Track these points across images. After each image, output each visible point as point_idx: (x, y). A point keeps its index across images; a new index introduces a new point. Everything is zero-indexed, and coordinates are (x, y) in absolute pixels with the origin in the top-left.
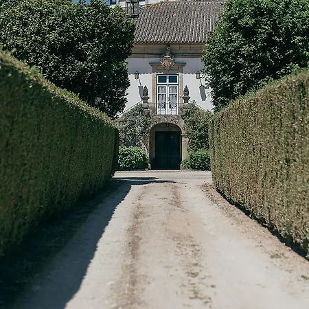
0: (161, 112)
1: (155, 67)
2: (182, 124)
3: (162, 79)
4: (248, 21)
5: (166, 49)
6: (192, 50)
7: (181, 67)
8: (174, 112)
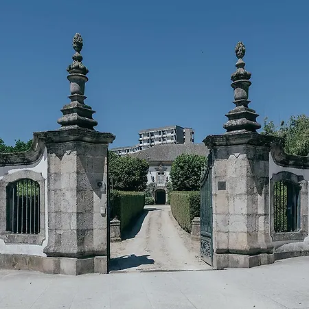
0: (159, 185)
1: (157, 170)
2: (166, 189)
3: (159, 174)
4: (182, 164)
5: (160, 163)
6: (169, 163)
7: (166, 170)
8: (163, 185)
